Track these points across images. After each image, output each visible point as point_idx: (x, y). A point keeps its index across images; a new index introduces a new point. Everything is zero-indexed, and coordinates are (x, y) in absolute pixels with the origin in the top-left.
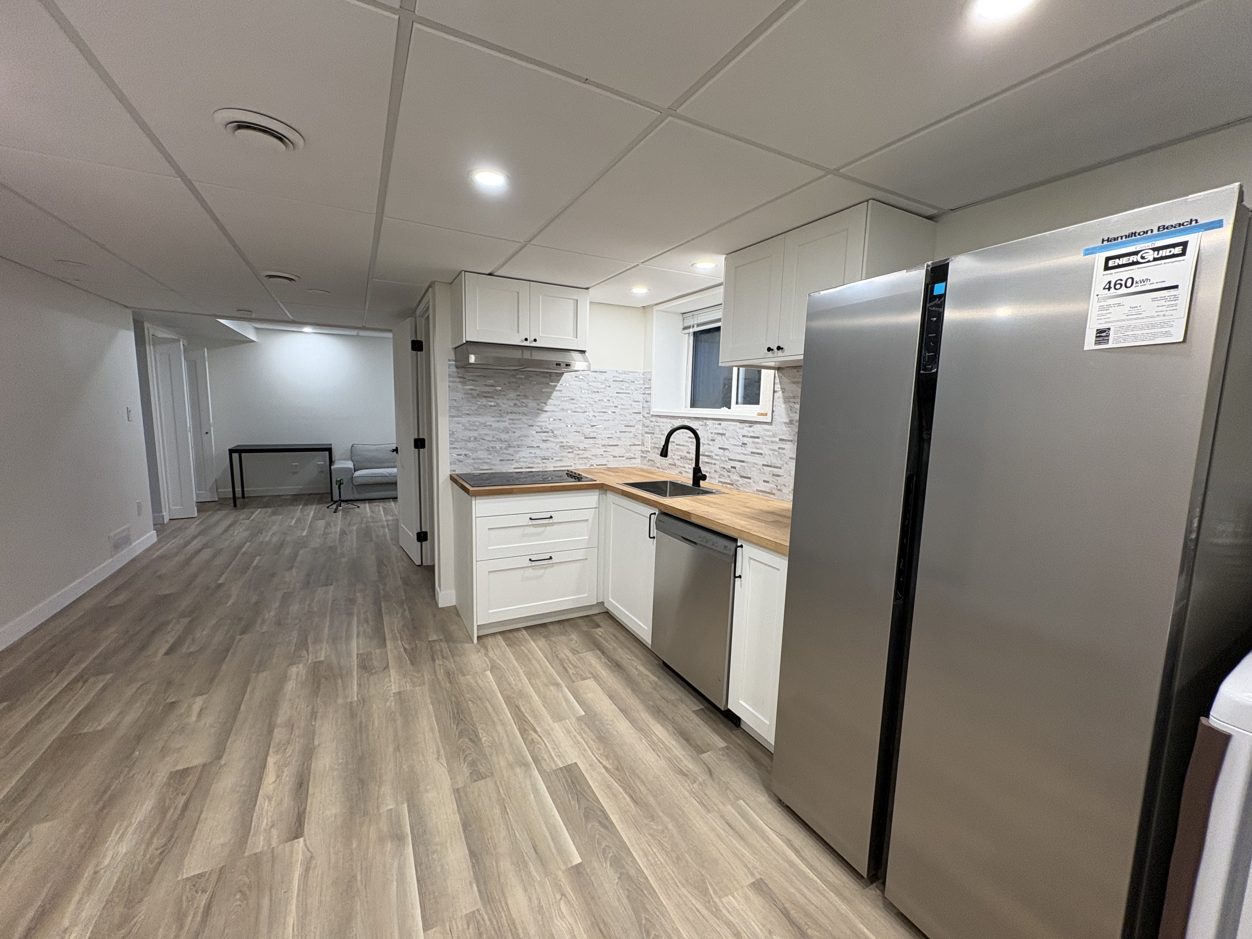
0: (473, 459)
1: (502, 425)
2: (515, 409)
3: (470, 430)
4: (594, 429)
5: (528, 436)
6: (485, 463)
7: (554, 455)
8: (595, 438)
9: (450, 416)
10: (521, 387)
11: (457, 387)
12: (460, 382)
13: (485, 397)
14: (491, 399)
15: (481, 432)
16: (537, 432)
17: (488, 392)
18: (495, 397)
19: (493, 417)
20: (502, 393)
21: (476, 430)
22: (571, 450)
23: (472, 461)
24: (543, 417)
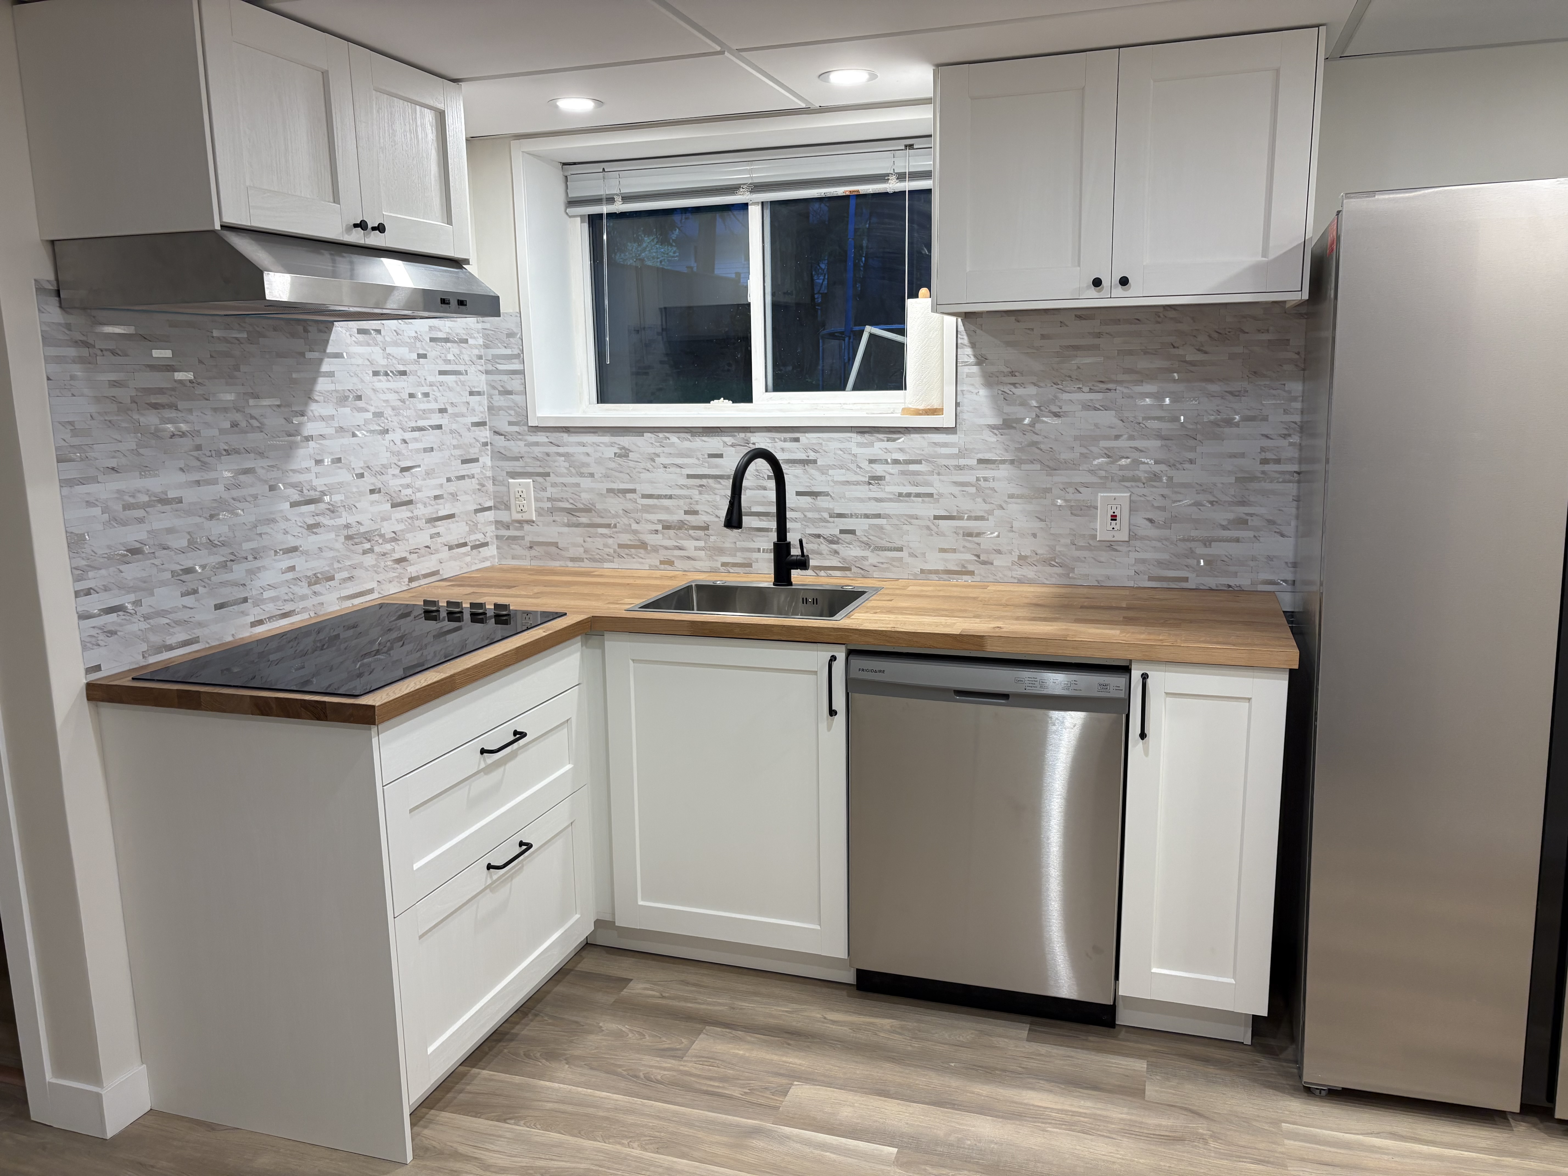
0: (146, 618)
1: (209, 493)
2: (235, 440)
3: (124, 523)
4: (407, 478)
5: (274, 521)
6: (178, 623)
7: (336, 565)
8: (410, 502)
9: (66, 483)
10: (243, 368)
11: (73, 378)
12: (81, 360)
13: (155, 406)
14: (172, 414)
15: (156, 525)
16: (294, 505)
17: (161, 391)
18: (181, 405)
19: (181, 469)
20: (199, 391)
21: (141, 521)
22: (367, 546)
23: (144, 625)
24: (303, 457)
